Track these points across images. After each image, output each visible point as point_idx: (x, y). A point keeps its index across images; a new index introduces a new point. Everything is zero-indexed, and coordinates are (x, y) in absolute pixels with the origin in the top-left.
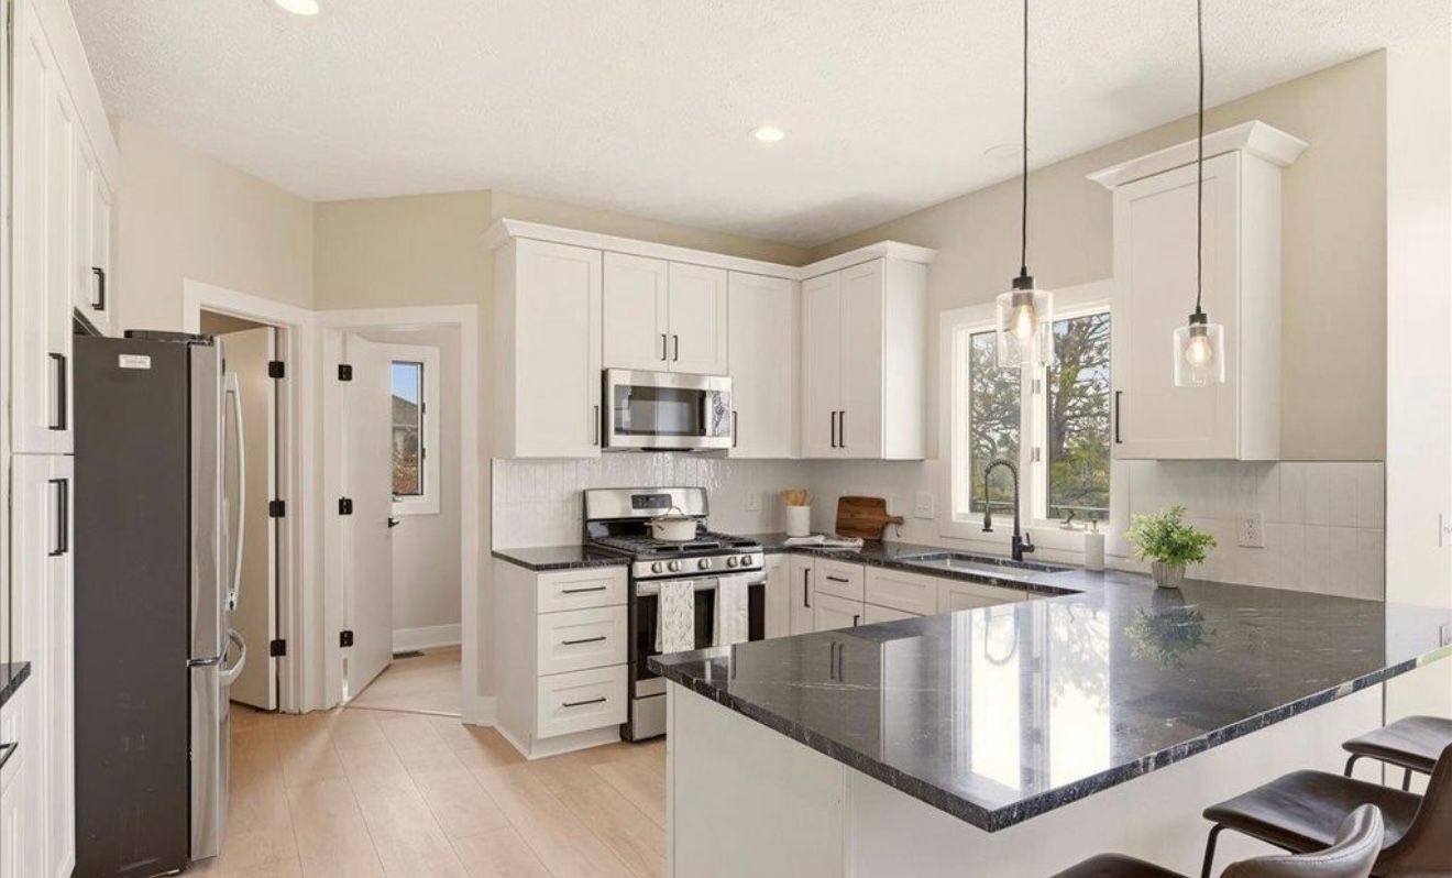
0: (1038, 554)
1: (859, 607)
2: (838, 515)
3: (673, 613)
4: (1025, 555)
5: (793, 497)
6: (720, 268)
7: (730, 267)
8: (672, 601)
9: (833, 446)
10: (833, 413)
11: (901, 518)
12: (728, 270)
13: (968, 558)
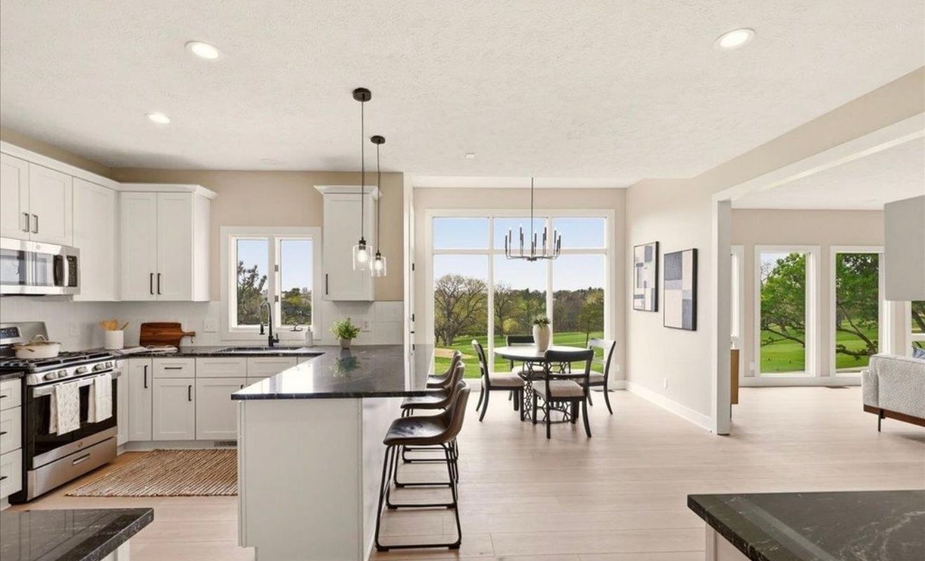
0: (280, 344)
1: (192, 382)
2: (141, 334)
3: (65, 404)
4: (275, 344)
5: (108, 325)
6: (68, 174)
7: (74, 175)
8: (65, 397)
9: (151, 293)
10: (152, 274)
11: (194, 333)
12: (73, 176)
13: (244, 349)
